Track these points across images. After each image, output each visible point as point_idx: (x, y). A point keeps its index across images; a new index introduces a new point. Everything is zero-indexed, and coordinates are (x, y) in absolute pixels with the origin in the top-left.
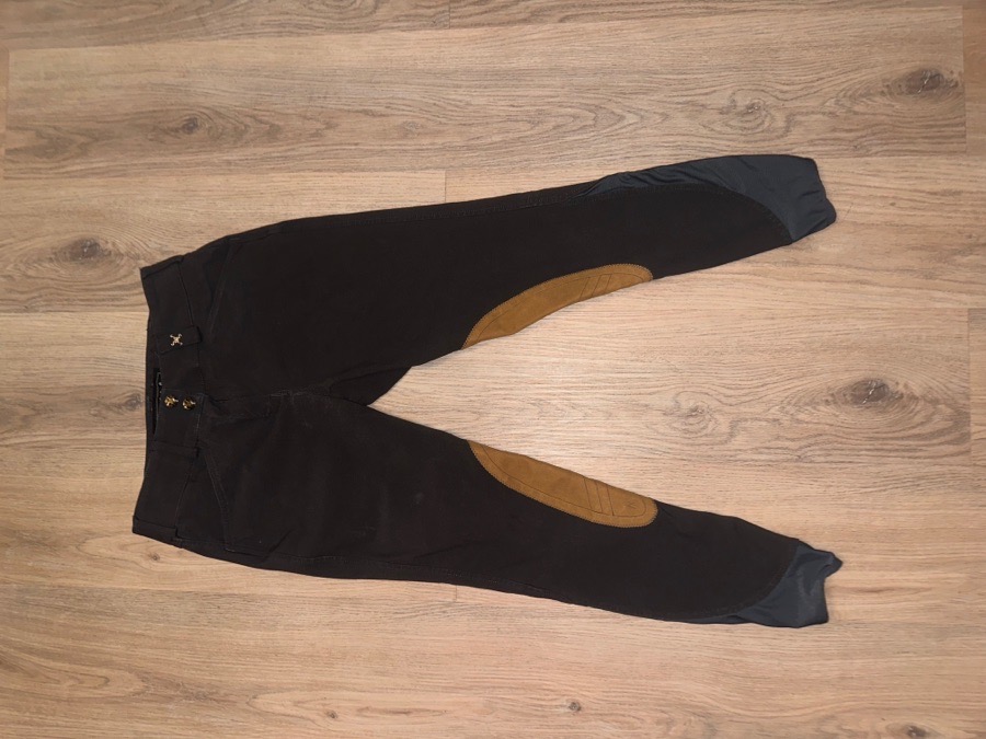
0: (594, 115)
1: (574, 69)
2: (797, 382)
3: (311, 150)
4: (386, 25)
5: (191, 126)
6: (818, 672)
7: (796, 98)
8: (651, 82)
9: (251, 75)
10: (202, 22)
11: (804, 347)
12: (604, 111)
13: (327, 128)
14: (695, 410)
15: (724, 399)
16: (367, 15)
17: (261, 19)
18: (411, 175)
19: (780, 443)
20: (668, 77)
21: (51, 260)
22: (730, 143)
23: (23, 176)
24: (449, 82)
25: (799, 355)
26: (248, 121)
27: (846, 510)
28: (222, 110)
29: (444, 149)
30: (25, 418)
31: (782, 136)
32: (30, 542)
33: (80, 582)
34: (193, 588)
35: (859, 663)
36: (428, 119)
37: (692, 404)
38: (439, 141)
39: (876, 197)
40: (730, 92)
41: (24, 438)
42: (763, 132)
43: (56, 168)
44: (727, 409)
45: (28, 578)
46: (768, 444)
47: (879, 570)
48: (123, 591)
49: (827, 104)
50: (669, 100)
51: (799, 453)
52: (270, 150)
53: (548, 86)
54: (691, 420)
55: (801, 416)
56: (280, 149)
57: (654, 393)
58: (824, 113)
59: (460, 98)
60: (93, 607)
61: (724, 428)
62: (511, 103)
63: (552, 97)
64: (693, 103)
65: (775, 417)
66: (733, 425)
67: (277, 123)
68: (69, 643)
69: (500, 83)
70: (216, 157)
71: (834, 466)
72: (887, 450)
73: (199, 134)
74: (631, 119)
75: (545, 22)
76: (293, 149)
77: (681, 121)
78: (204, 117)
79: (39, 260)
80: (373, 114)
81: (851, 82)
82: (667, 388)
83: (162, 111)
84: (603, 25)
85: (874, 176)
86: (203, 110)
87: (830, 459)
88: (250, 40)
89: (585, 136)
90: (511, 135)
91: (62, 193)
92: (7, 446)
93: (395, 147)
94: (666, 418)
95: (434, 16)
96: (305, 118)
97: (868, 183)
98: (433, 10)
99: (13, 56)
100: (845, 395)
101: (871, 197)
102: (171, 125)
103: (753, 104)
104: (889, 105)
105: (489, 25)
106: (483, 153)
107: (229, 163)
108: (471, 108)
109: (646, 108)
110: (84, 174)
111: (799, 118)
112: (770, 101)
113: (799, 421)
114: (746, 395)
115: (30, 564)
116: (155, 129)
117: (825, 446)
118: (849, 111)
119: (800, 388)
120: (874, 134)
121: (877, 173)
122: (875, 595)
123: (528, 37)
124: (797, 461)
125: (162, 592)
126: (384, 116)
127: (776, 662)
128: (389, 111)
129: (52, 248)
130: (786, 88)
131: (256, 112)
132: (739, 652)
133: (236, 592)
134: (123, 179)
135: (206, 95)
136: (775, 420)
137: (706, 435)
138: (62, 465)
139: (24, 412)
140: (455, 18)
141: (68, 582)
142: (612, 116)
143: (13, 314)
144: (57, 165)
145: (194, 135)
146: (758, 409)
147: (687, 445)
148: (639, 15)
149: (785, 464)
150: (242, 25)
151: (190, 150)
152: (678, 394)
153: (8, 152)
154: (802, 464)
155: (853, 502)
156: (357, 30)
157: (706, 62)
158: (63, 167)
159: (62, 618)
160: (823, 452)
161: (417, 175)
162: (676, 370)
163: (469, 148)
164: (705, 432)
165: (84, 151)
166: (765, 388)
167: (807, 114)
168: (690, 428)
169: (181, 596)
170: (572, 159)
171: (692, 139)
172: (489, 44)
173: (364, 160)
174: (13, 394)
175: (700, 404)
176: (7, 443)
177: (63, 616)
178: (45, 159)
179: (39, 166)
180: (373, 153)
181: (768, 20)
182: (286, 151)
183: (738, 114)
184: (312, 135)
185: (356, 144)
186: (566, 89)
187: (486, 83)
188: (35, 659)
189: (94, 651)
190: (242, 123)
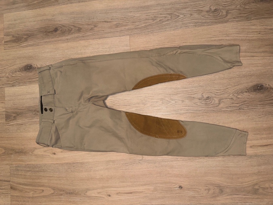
0: (170, 16)
1: (163, 4)
2: (237, 87)
3: (90, 33)
5: (56, 30)
6: (251, 171)
7: (228, 6)
8: (186, 5)
11: (238, 76)
12: (173, 15)
14: (208, 97)
15: (216, 94)
18: (120, 38)
19: (234, 105)
20: (191, 3)
21: (19, 71)
22: (210, 20)
23: (10, 48)
24: (128, 11)
26: (72, 27)
28: (65, 25)
29: (129, 29)
30: (14, 117)
31: (225, 17)
33: (33, 163)
34: (66, 162)
35: (263, 167)
36: (123, 22)
37: (207, 96)
38: (127, 27)
39: (254, 32)
41: (15, 122)
42: (220, 16)
43: (19, 45)
45: (19, 163)
46: (230, 105)
47: (266, 139)
48: (46, 164)
49: (237, 7)
50: (192, 10)
51: (239, 107)
52: (79, 34)
53: (157, 9)
54: (207, 101)
55: (239, 97)
56: (82, 34)
58: (237, 10)
59: (132, 15)
60: (37, 169)
61: (217, 102)
63: (158, 12)
64: (199, 10)
65: (231, 97)
66: (220, 101)
67: (80, 27)
68: (31, 181)
70: (64, 38)
71: (250, 110)
72: (265, 104)
73: (59, 32)
74: (182, 16)
76: (85, 34)
77: (196, 15)
78: (60, 27)
79: (16, 71)
80: (108, 22)
83: (47, 27)
85: (253, 26)
86: (59, 25)
87: (248, 108)
88: (71, 5)
89: (169, 22)
90: (147, 24)
91: (21, 52)
92: (10, 125)
96: (88, 25)
97: (251, 28)
99: (5, 15)
101: (253, 32)
102: (50, 30)
103: (216, 9)
104: (255, 5)
106: (140, 30)
107: (67, 39)
109: (185, 13)
110: (26, 46)
111: (230, 11)
112: (221, 7)
113: (238, 98)
114: (222, 92)
115: (19, 159)
116: (46, 32)
118: (244, 8)
121: (254, 25)
122: (266, 147)
125: (57, 164)
126: (110, 22)
127: (238, 169)
128: (112, 21)
130: (225, 3)
133: (78, 162)
134: (37, 46)
135: (59, 21)
136: (231, 98)
137: (212, 105)
138: (26, 129)
139: (14, 115)
141: (30, 163)
142: (176, 16)
143: (9, 88)
145: (57, 33)
146: (226, 95)
147: (207, 108)
151: (56, 37)
152: (202, 94)
153: (5, 42)
154: (241, 110)
155: (257, 120)
158: (21, 45)
159: (28, 174)
160: (246, 106)
161: (121, 38)
162: (201, 86)
163: (136, 29)
164: (211, 104)
165: (26, 40)
166: (228, 89)
167: (232, 10)
168: (207, 103)
169: (62, 164)
170: (165, 29)
171: (200, 20)
173: (106, 35)
174: (10, 110)
177: (29, 173)
178: (15, 43)
179: (14, 45)
180: (109, 33)
182: (83, 35)
183: (212, 12)
184: (90, 29)
185: (103, 31)
186: (162, 10)
187: (139, 10)
188: (21, 186)
189: (39, 182)
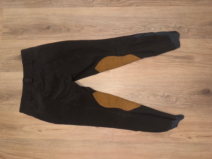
4: (95, 5)
9: (63, 16)
10: (51, 4)
13: (82, 29)
16: (91, 3)
17: (65, 3)
25: (191, 83)
27: (201, 118)
32: (9, 128)
40: (175, 23)
44: (175, 95)
57: (159, 92)
62: (125, 25)
69: (122, 20)
75: (133, 6)
81: (202, 22)
82: (162, 91)
84: (146, 7)
93: (98, 34)
94: (161, 98)
95: (107, 4)
98: (106, 2)
100: (201, 92)
105: (120, 6)
108: (116, 26)
117: (197, 104)
119: (191, 91)
120: (207, 34)
123: (129, 10)
124: (190, 107)
129: (14, 57)
131: (64, 25)
132: (178, 151)
140: (112, 4)
144: (15, 36)
148: (155, 5)
149: (188, 108)
150: (61, 4)
156: (89, 6)
157: (170, 16)
172: (119, 11)
175: (169, 94)
176: (3, 103)
181: (183, 8)
190: (61, 27)
